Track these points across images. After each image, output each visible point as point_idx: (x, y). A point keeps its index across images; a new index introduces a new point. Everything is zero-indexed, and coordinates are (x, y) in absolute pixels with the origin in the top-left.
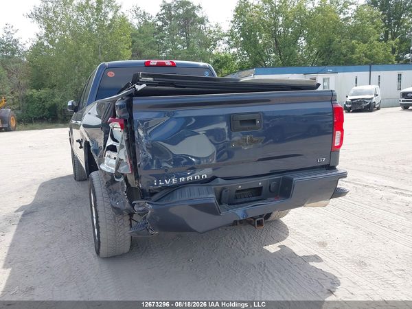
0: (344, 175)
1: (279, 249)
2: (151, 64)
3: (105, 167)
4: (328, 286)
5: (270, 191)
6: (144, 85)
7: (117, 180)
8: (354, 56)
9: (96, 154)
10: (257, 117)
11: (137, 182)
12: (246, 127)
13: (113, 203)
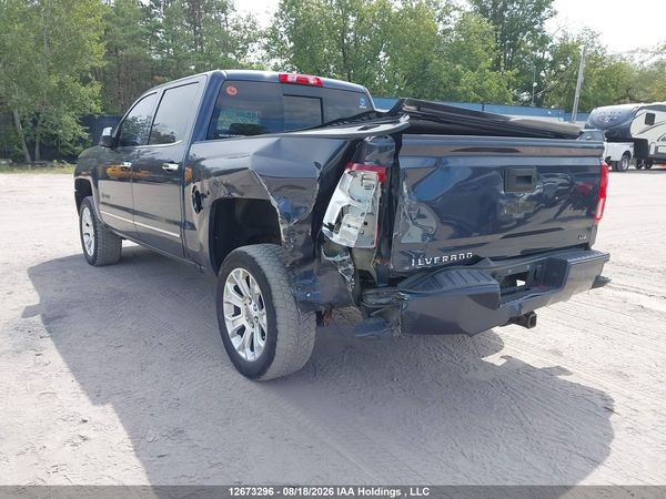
0: (606, 258)
1: (505, 361)
2: (290, 79)
3: (336, 238)
4: (601, 403)
5: (535, 277)
6: (408, 117)
7: (330, 259)
8: (459, 89)
9: (288, 218)
10: (534, 173)
11: (378, 261)
12: (522, 185)
13: (300, 294)
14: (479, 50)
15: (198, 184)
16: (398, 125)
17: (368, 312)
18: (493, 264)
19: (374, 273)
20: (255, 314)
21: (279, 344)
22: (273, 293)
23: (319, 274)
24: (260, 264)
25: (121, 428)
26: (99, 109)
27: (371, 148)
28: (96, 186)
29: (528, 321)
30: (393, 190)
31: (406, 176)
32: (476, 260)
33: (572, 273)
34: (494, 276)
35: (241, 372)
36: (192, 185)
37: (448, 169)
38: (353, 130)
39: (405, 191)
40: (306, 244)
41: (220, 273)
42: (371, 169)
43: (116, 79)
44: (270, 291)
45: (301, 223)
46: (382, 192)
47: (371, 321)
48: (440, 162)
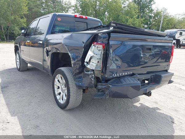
0: (173, 74)
1: (140, 105)
2: (77, 16)
3: (88, 66)
4: (170, 120)
5: (151, 80)
6: (113, 28)
7: (87, 73)
8: (128, 23)
9: (74, 59)
10: (152, 47)
11: (102, 74)
12: (148, 51)
13: (77, 83)
14: (134, 12)
15: (47, 48)
16: (109, 30)
17: (99, 90)
18: (139, 76)
19: (101, 78)
20: (64, 89)
21: (70, 99)
22: (69, 83)
23: (84, 78)
24: (65, 73)
25: (19, 125)
26: (26, 26)
27: (101, 37)
28: (20, 48)
29: (149, 94)
30: (107, 51)
31: (111, 47)
32: (133, 74)
33: (163, 79)
34: (139, 80)
35: (59, 107)
36: (46, 48)
37: (125, 45)
38: (95, 31)
39: (111, 52)
40: (80, 68)
41: (54, 75)
42: (100, 44)
43: (31, 18)
44: (68, 82)
45: (78, 61)
46: (104, 52)
47: (100, 93)
48: (122, 43)
